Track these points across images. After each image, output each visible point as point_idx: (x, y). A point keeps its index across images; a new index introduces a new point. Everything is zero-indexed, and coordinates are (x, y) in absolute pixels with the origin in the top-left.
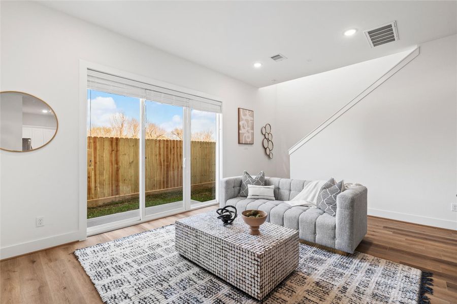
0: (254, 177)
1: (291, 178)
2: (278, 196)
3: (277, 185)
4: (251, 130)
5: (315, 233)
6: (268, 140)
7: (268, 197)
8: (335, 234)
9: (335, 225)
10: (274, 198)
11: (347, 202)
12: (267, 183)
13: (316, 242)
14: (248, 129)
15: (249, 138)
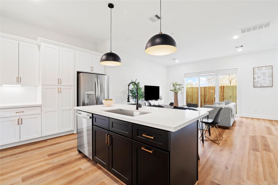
14: (265, 78)
15: (266, 83)
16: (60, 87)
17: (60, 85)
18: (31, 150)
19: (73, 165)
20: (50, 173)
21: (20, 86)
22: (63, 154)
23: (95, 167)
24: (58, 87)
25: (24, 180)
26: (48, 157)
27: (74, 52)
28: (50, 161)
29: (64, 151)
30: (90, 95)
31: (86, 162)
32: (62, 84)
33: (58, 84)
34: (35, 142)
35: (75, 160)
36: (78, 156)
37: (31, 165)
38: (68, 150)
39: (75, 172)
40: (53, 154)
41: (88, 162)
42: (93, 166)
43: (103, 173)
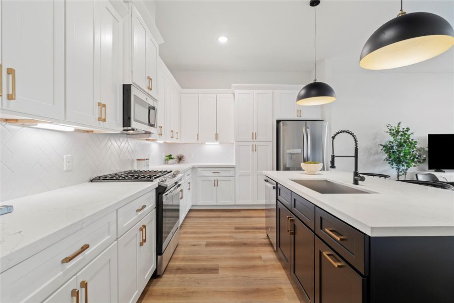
16: (255, 143)
17: (255, 140)
18: (224, 217)
19: (255, 249)
20: (229, 248)
21: (218, 143)
22: (250, 232)
23: (279, 263)
24: (252, 143)
25: (208, 245)
26: (233, 230)
27: (273, 92)
28: (234, 235)
29: (253, 228)
30: (294, 154)
31: (271, 252)
32: (257, 140)
33: (252, 140)
34: (230, 210)
35: (260, 244)
36: (265, 240)
37: (218, 232)
38: (257, 228)
39: (253, 258)
40: (240, 228)
41: (274, 253)
42: (277, 261)
43: (286, 276)
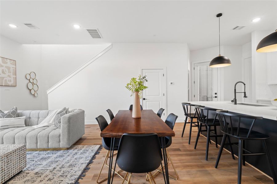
0: (6, 112)
1: (49, 110)
2: (27, 123)
3: (28, 116)
4: (13, 75)
5: (48, 142)
6: (33, 84)
7: (18, 126)
8: (60, 139)
9: (60, 134)
10: (25, 125)
11: (66, 120)
12: (18, 115)
13: (49, 147)
14: (10, 74)
15: (11, 82)
